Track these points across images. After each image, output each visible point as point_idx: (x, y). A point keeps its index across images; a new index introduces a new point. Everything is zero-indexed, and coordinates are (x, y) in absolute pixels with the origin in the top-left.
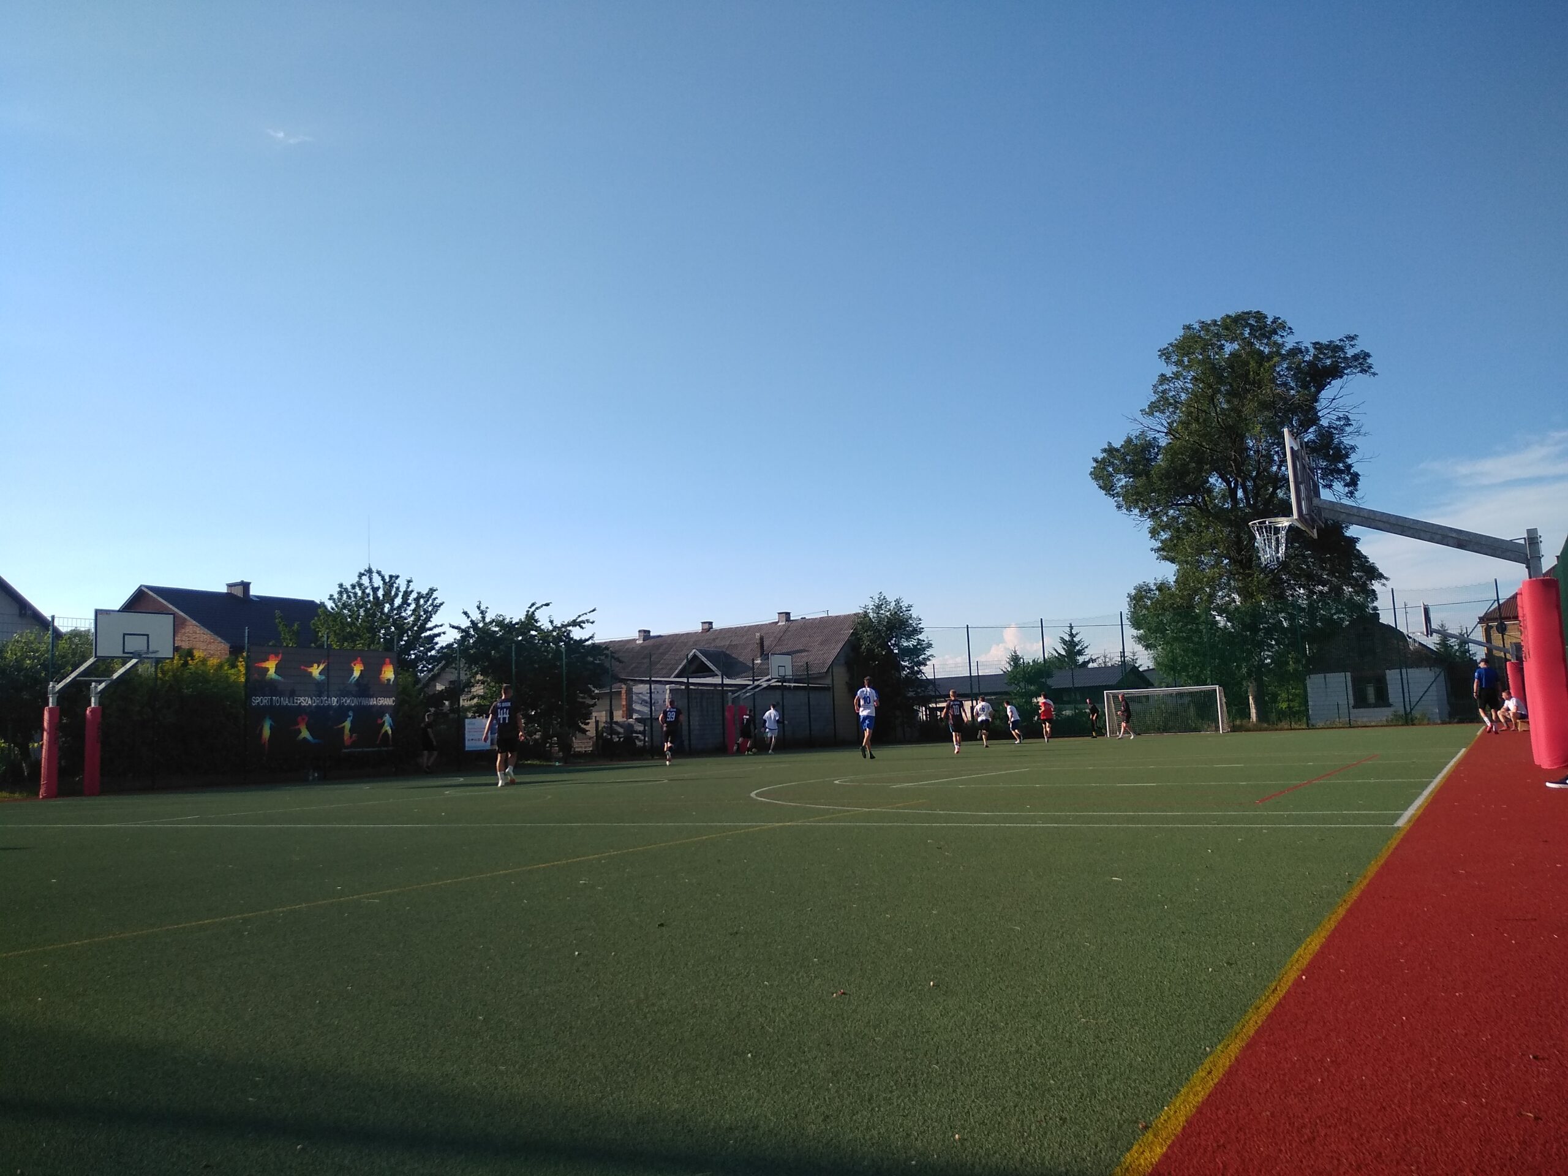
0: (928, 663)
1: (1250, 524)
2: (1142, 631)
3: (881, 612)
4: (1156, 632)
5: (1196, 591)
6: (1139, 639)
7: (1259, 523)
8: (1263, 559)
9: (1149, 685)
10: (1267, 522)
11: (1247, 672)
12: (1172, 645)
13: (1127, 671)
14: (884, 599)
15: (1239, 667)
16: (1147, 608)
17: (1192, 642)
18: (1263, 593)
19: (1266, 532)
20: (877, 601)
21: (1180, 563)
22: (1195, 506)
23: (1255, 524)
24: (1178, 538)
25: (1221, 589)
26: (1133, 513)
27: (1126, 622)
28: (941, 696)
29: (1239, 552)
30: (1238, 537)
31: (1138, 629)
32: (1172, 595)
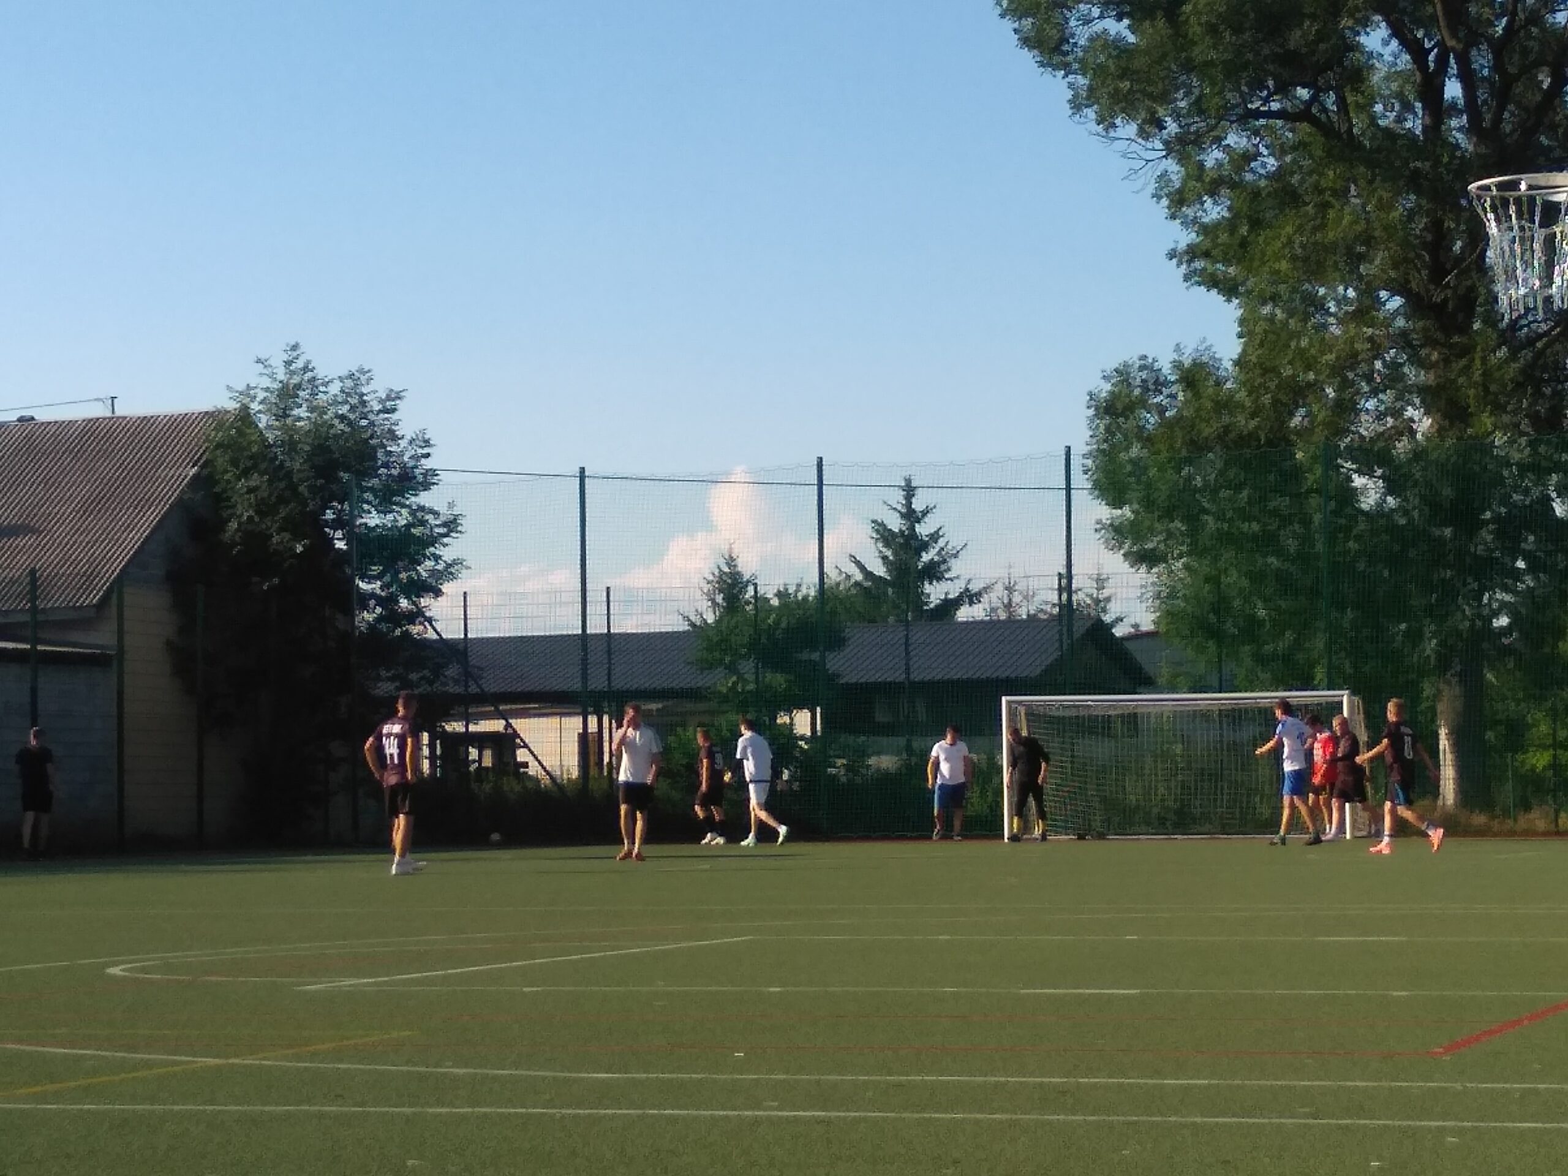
0: (446, 588)
1: (1472, 187)
2: (1127, 512)
3: (296, 412)
4: (1169, 514)
5: (1299, 393)
6: (1118, 533)
7: (1500, 186)
8: (1503, 301)
9: (1140, 680)
10: (1523, 186)
11: (1438, 654)
12: (1216, 559)
13: (1076, 636)
14: (306, 369)
15: (1415, 637)
16: (1148, 440)
17: (1280, 553)
18: (1498, 408)
19: (1520, 216)
20: (281, 375)
21: (1253, 300)
22: (1313, 121)
23: (1487, 188)
24: (1256, 224)
25: (1374, 392)
26: (1120, 132)
27: (1080, 480)
28: (482, 698)
29: (1438, 273)
30: (1436, 226)
31: (1116, 502)
32: (1224, 405)
